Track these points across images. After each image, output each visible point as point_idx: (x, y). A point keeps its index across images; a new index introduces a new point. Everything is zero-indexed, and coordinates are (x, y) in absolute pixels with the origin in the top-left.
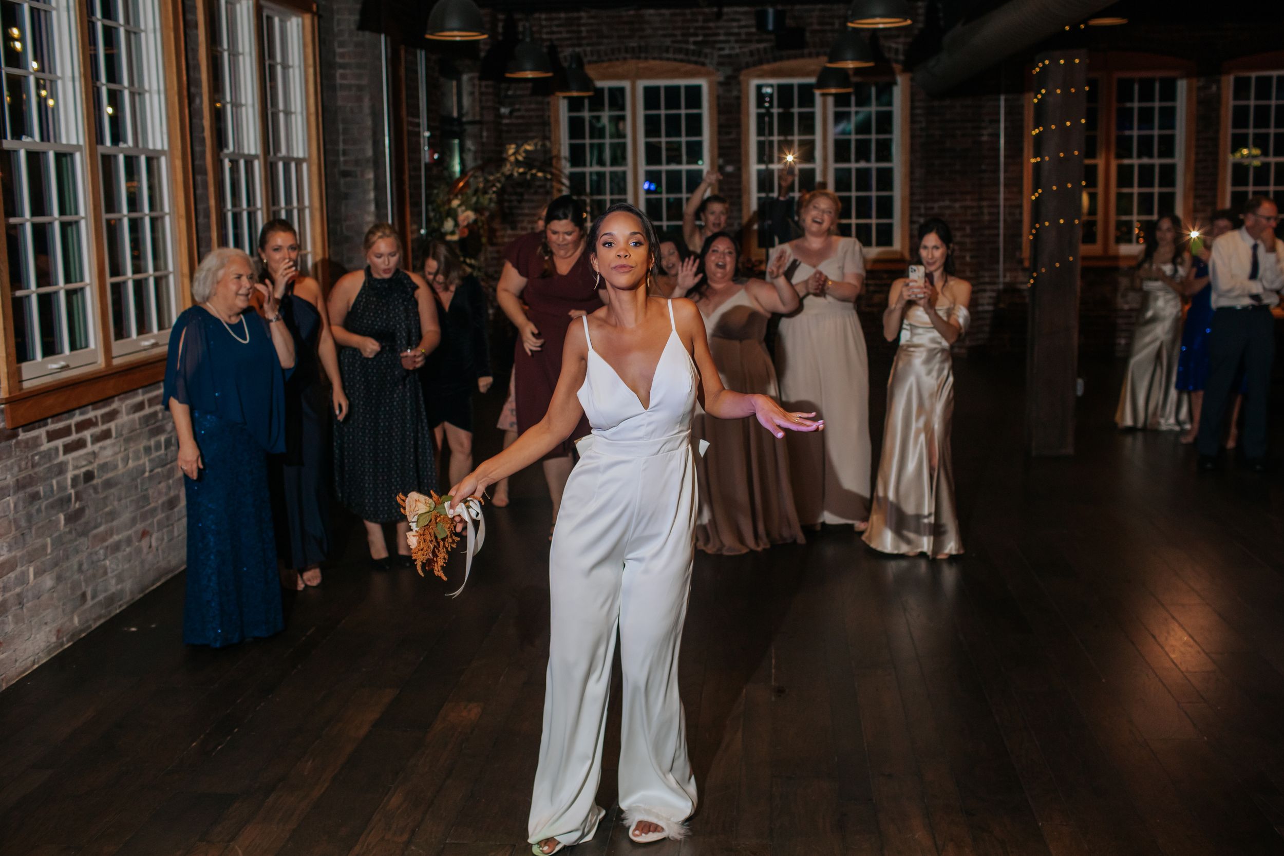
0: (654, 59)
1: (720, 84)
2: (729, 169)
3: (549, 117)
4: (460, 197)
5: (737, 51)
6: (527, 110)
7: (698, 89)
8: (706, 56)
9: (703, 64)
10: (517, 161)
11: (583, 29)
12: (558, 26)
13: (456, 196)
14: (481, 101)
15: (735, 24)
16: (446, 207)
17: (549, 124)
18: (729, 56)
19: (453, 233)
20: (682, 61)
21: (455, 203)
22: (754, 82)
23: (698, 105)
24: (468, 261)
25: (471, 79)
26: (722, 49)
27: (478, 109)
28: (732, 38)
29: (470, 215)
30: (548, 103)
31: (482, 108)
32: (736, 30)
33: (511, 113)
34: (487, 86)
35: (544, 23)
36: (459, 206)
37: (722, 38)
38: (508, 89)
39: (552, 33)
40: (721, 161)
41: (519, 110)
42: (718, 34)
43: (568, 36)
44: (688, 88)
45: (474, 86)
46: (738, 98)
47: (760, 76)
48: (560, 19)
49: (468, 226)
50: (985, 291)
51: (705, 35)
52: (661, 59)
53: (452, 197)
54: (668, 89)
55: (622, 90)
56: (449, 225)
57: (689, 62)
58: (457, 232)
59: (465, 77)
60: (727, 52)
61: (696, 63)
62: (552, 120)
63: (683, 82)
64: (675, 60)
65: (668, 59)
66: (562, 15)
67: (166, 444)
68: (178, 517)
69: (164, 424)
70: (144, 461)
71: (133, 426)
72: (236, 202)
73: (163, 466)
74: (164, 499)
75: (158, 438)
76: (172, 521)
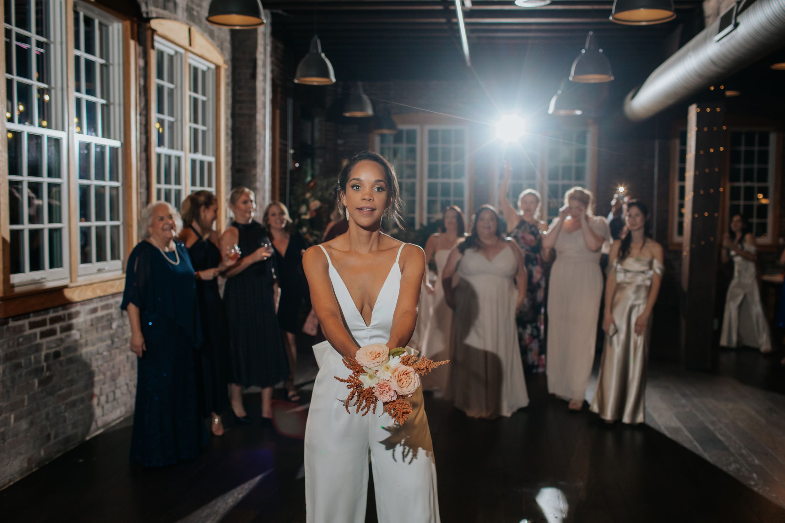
3: (368, 146)
4: (311, 192)
6: (354, 142)
11: (392, 92)
13: (308, 191)
14: (326, 135)
16: (302, 198)
19: (306, 214)
21: (308, 195)
23: (463, 142)
25: (320, 121)
27: (324, 140)
29: (317, 204)
30: (368, 138)
31: (327, 139)
33: (344, 143)
34: (330, 126)
35: (367, 88)
36: (311, 197)
38: (343, 129)
41: (349, 142)
45: (322, 125)
49: (315, 210)
53: (306, 191)
55: (414, 132)
56: (303, 209)
58: (309, 213)
66: (379, 83)
67: (112, 337)
68: (118, 385)
69: (111, 324)
70: (95, 347)
71: (89, 323)
72: (168, 182)
73: (109, 351)
74: (109, 374)
75: (106, 333)
76: (113, 388)
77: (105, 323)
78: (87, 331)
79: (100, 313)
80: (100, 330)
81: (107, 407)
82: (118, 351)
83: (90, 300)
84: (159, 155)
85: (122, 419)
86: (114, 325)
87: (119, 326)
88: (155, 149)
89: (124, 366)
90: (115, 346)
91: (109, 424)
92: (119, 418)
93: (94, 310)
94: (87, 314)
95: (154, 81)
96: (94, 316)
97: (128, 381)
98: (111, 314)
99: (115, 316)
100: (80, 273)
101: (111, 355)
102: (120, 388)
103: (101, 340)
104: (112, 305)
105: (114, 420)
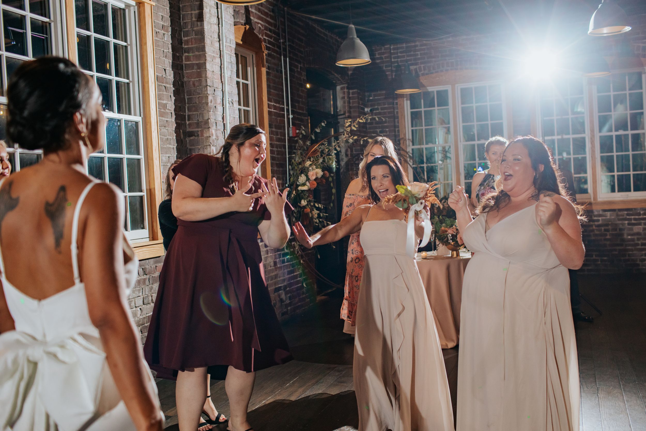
3: (397, 112)
4: (311, 159)
6: (382, 109)
10: (352, 131)
12: (401, 52)
13: (309, 159)
14: (349, 103)
16: (300, 166)
17: (398, 118)
19: (304, 185)
21: (308, 163)
24: (317, 205)
25: (342, 89)
27: (347, 108)
29: (319, 172)
30: (397, 104)
31: (350, 107)
33: (371, 110)
34: (353, 93)
35: (392, 51)
36: (311, 165)
38: (370, 96)
39: (398, 57)
41: (377, 109)
45: (344, 93)
48: (402, 48)
49: (316, 179)
53: (306, 159)
55: (446, 91)
56: (302, 179)
58: (308, 183)
59: (338, 88)
62: (399, 115)
66: (404, 45)
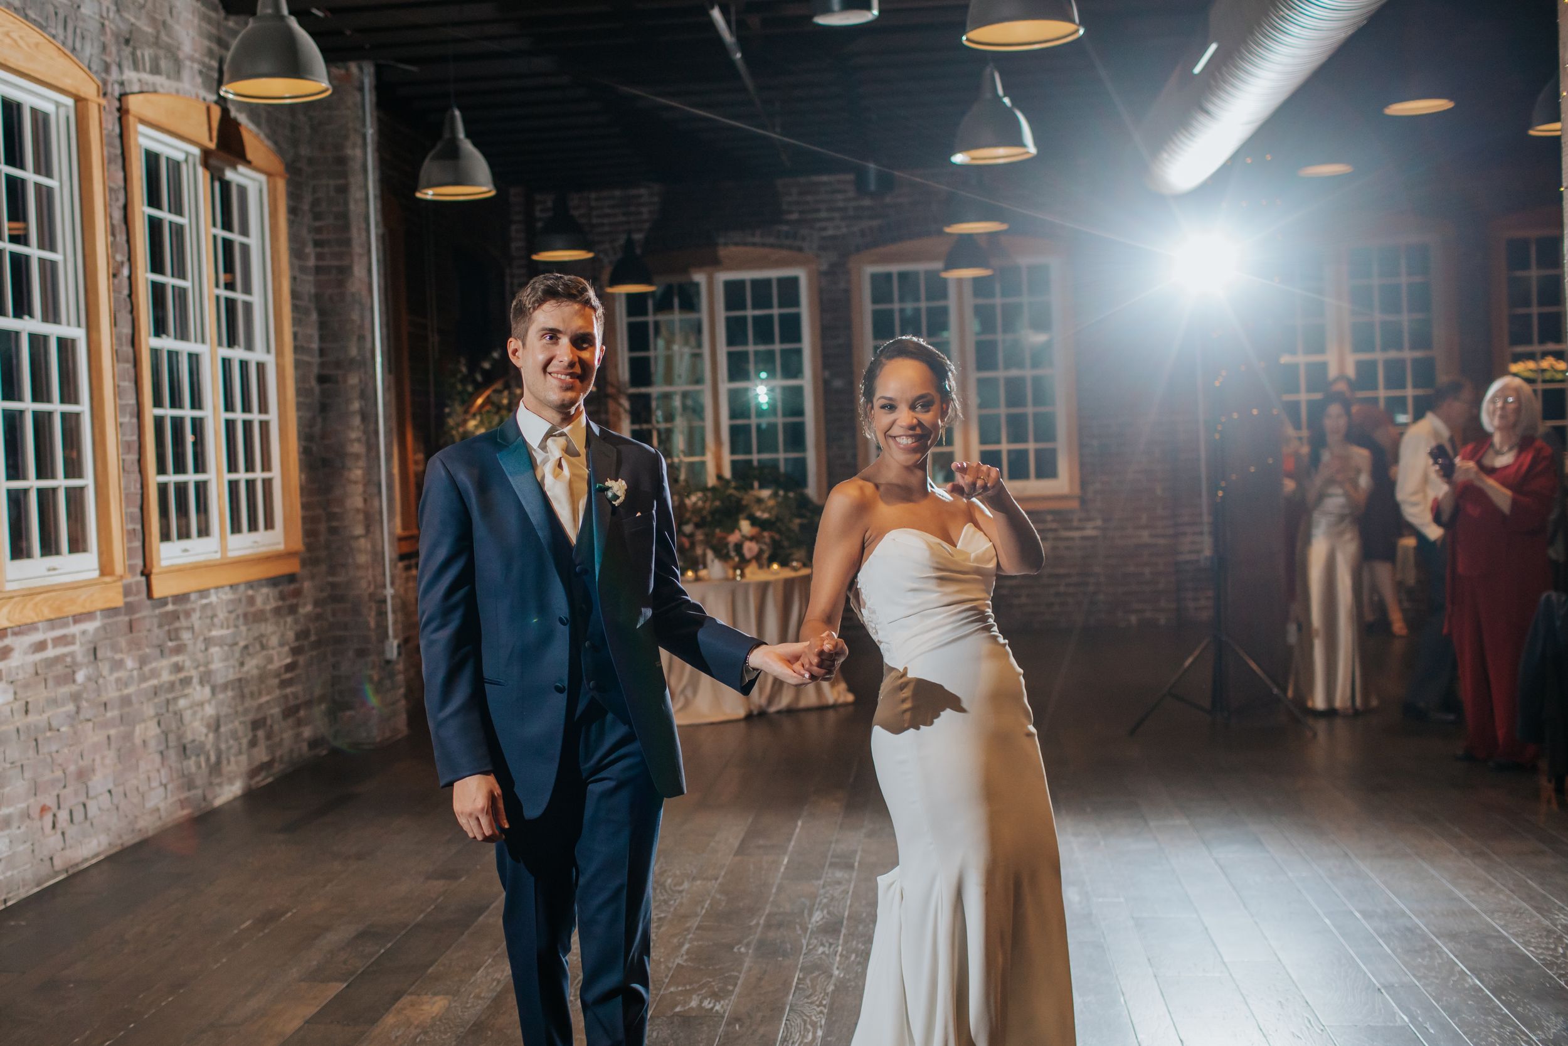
0: (736, 244)
1: (825, 274)
2: (838, 383)
4: (478, 418)
5: (844, 230)
7: (794, 282)
8: (804, 239)
9: (800, 249)
11: (644, 210)
12: (611, 207)
13: (474, 416)
15: (839, 196)
16: (461, 430)
18: (834, 238)
20: (772, 246)
21: (473, 424)
22: (870, 270)
23: (796, 303)
26: (825, 229)
28: (836, 215)
32: (841, 204)
35: (593, 204)
37: (823, 215)
40: (827, 374)
42: (818, 211)
43: (624, 219)
44: (781, 281)
46: (847, 291)
47: (874, 262)
48: (613, 198)
50: (1184, 534)
51: (801, 212)
52: (745, 244)
53: (468, 417)
54: (755, 283)
55: (695, 287)
57: (781, 247)
60: (830, 232)
61: (790, 248)
63: (773, 274)
64: (764, 245)
65: (754, 244)
66: (617, 193)
67: (76, 698)
68: (91, 794)
69: (74, 672)
70: (45, 716)
71: (31, 670)
72: (176, 403)
73: (72, 726)
74: (72, 768)
75: (65, 690)
76: (83, 798)
77: (59, 669)
78: (26, 686)
79: (51, 652)
80: (50, 683)
81: (71, 831)
82: (90, 724)
83: (31, 627)
84: (155, 353)
85: (102, 857)
86: (80, 676)
87: (89, 679)
88: (149, 341)
89: (103, 758)
90: (81, 717)
91: (77, 865)
92: (97, 855)
93: (41, 646)
94: (26, 653)
95: (142, 210)
96: (38, 656)
97: (111, 786)
98: (72, 654)
99: (80, 658)
100: (9, 577)
101: (75, 733)
102: (95, 797)
103: (54, 702)
104: (74, 636)
105: (86, 860)
